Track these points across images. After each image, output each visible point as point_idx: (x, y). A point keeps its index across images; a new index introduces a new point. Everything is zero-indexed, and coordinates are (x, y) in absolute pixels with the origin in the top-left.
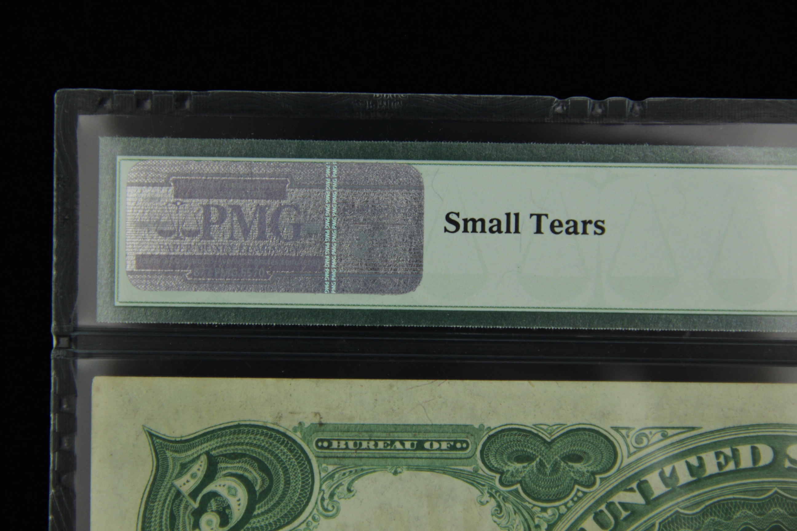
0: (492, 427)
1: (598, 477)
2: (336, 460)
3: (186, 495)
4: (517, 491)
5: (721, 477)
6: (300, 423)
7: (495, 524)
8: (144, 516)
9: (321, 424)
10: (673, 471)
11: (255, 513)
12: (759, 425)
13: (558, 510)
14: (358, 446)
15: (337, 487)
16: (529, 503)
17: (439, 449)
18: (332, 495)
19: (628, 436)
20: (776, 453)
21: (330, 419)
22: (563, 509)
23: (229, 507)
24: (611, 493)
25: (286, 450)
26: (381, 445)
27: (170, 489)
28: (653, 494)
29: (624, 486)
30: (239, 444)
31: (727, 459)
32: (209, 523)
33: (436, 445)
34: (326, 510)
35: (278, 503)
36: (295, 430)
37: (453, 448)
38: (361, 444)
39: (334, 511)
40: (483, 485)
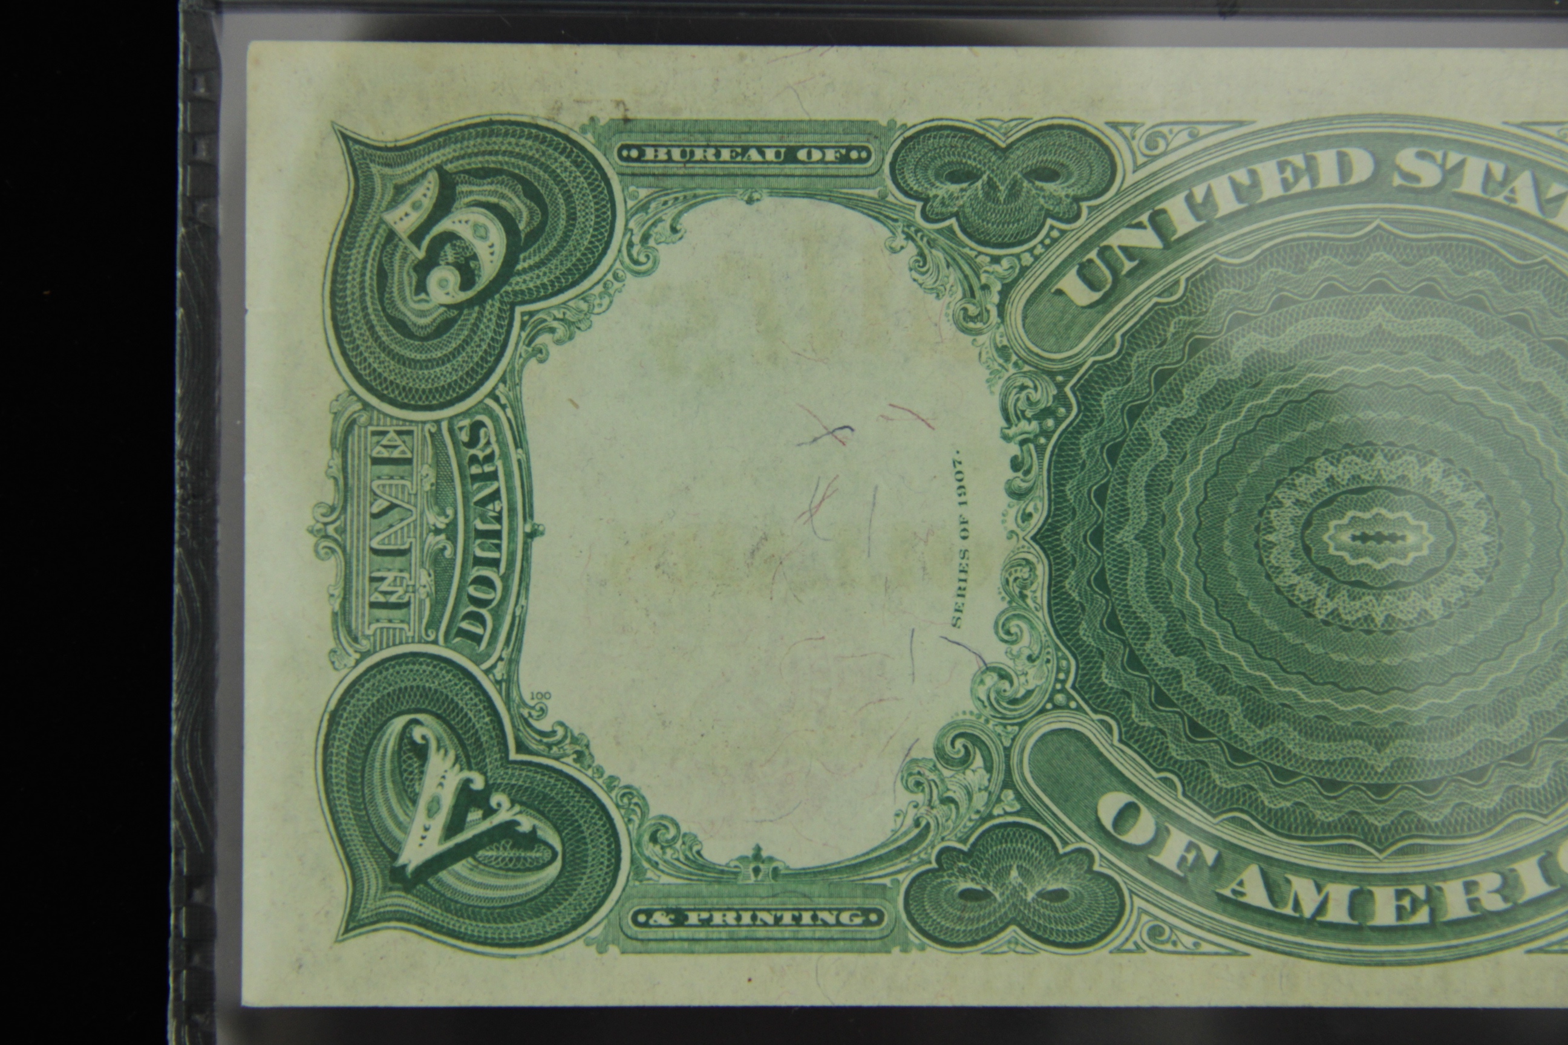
0: (909, 124)
1: (1084, 205)
2: (652, 179)
3: (404, 236)
4: (950, 229)
5: (1288, 203)
6: (592, 119)
7: (915, 285)
8: (335, 273)
9: (626, 120)
10: (1209, 193)
11: (519, 267)
12: (1349, 117)
13: (1019, 260)
14: (688, 156)
15: (654, 224)
16: (972, 249)
17: (822, 161)
18: (645, 238)
19: (1134, 138)
20: (1378, 163)
21: (641, 112)
22: (1027, 259)
23: (475, 257)
24: (1106, 231)
25: (568, 164)
26: (726, 154)
27: (378, 227)
28: (1175, 232)
29: (1127, 219)
30: (490, 153)
31: (1296, 171)
32: (442, 283)
33: (817, 155)
34: (636, 262)
35: (556, 252)
36: (583, 130)
37: (845, 159)
38: (692, 153)
39: (650, 264)
40: (896, 220)
